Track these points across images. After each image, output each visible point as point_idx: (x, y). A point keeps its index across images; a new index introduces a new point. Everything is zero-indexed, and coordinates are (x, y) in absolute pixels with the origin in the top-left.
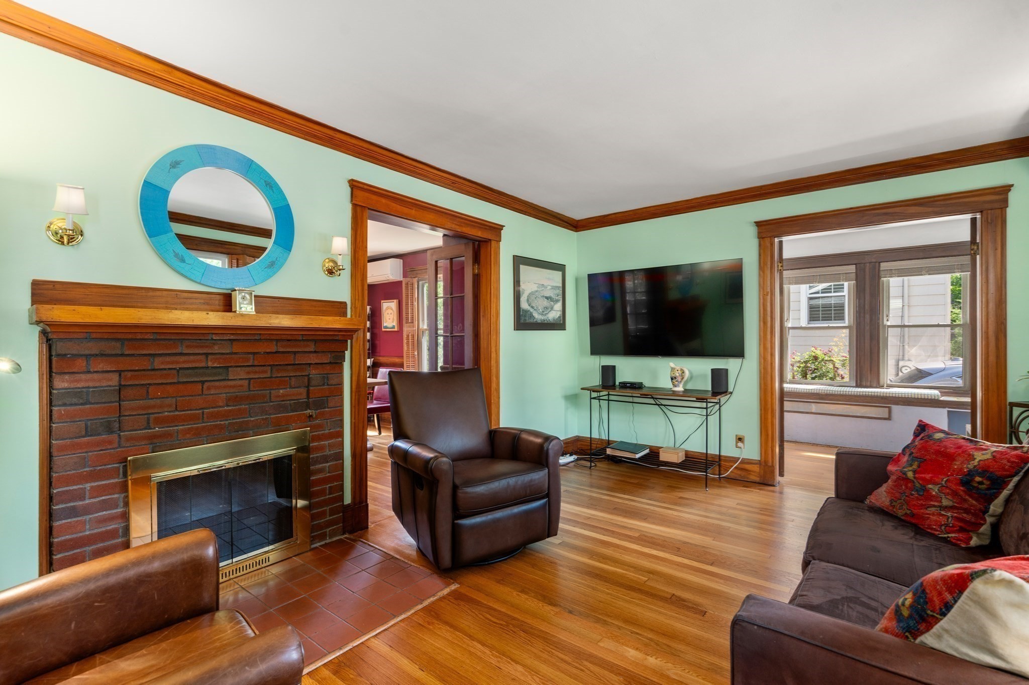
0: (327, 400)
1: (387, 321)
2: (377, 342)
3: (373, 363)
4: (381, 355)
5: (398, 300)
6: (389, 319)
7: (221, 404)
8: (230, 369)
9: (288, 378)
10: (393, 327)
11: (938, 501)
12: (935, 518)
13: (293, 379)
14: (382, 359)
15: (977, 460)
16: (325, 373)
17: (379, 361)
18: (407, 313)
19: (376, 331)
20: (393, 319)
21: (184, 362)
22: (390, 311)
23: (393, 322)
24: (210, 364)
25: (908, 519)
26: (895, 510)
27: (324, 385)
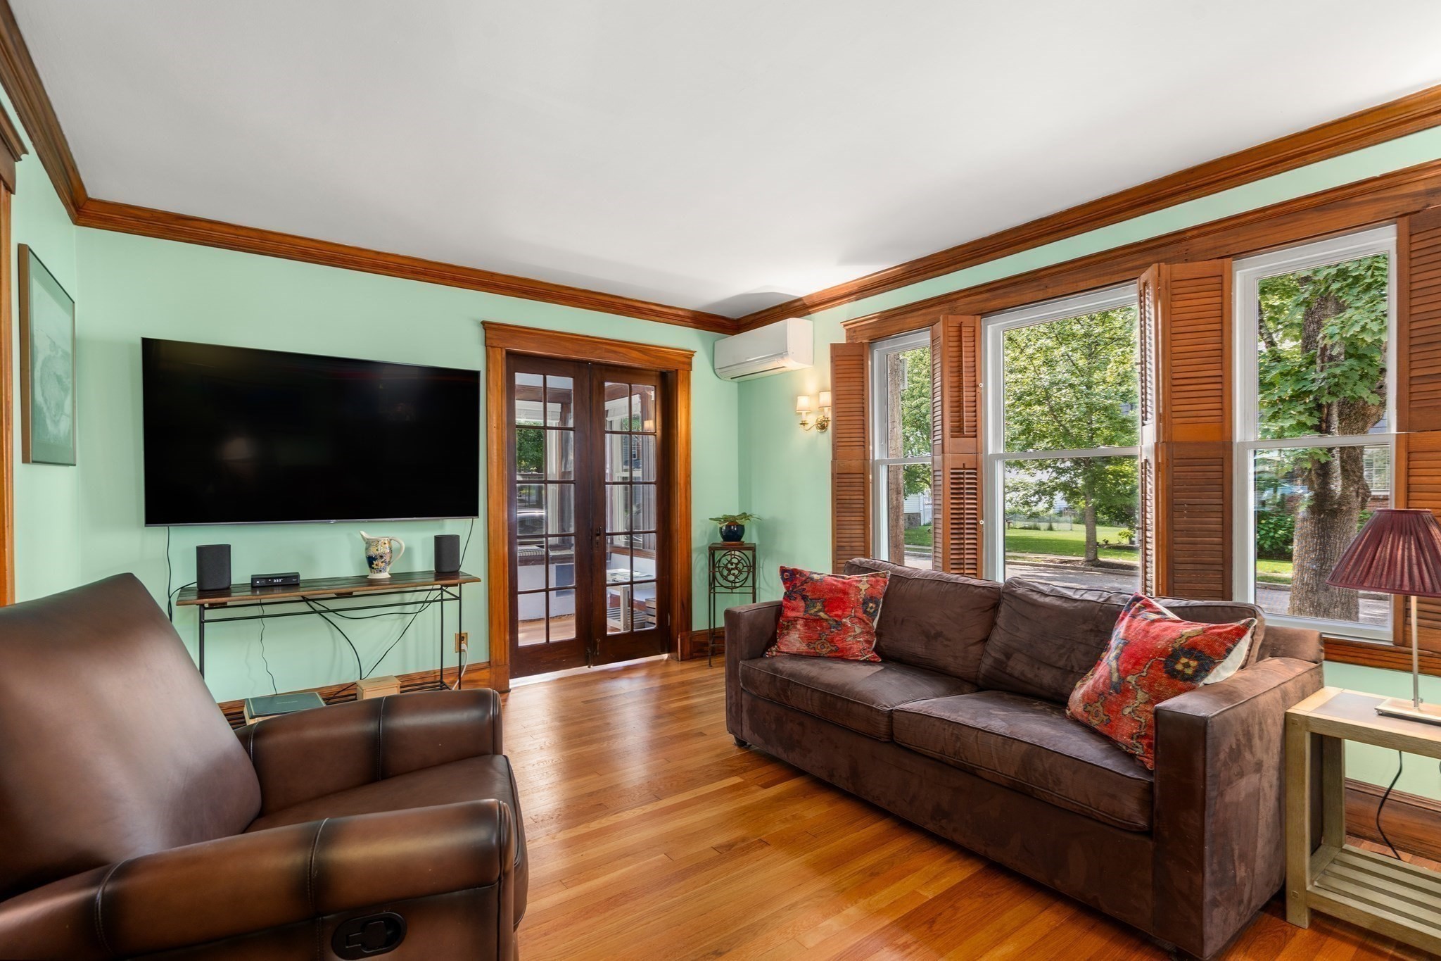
11: (853, 632)
12: (855, 646)
15: (863, 590)
25: (833, 654)
26: (818, 651)
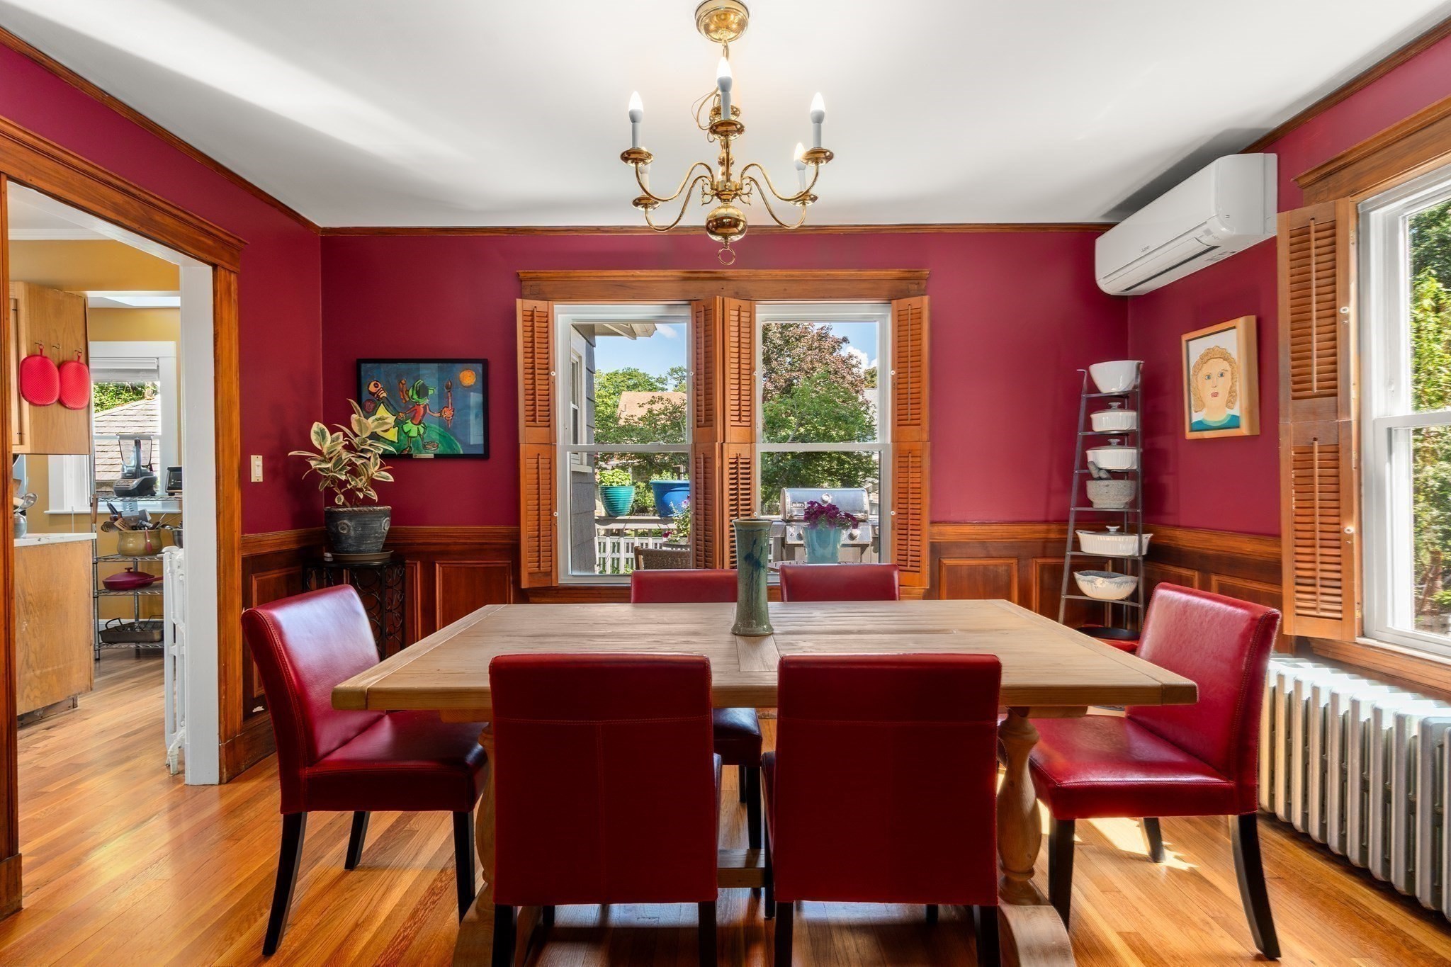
1: (1203, 406)
2: (1167, 480)
3: (1151, 546)
4: (1182, 523)
5: (1253, 318)
6: (1215, 395)
10: (1234, 423)
14: (1186, 539)
17: (1172, 543)
18: (1301, 357)
19: (1163, 442)
20: (1232, 393)
22: (1217, 366)
23: (1230, 404)
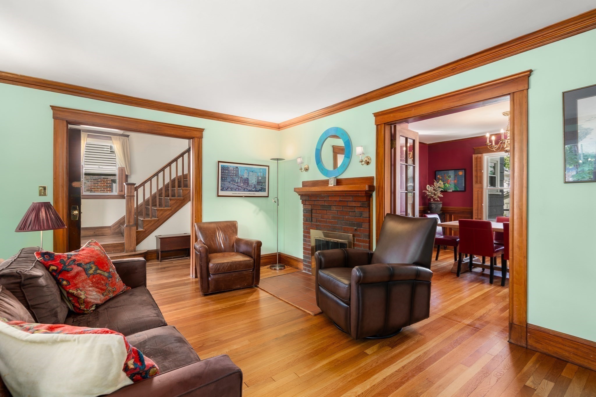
0: (362, 224)
7: (330, 218)
8: (332, 206)
9: (348, 212)
13: (350, 213)
16: (361, 211)
21: (320, 203)
24: (325, 204)
27: (361, 216)
